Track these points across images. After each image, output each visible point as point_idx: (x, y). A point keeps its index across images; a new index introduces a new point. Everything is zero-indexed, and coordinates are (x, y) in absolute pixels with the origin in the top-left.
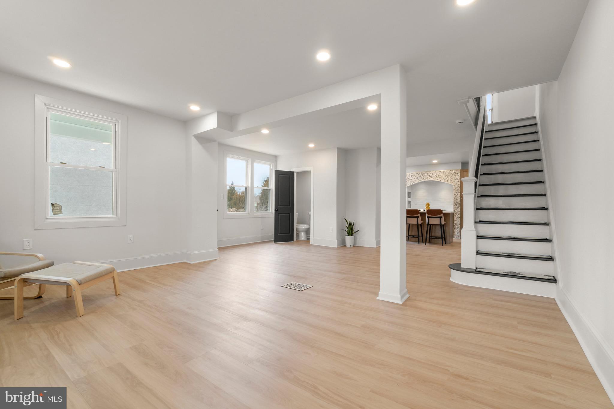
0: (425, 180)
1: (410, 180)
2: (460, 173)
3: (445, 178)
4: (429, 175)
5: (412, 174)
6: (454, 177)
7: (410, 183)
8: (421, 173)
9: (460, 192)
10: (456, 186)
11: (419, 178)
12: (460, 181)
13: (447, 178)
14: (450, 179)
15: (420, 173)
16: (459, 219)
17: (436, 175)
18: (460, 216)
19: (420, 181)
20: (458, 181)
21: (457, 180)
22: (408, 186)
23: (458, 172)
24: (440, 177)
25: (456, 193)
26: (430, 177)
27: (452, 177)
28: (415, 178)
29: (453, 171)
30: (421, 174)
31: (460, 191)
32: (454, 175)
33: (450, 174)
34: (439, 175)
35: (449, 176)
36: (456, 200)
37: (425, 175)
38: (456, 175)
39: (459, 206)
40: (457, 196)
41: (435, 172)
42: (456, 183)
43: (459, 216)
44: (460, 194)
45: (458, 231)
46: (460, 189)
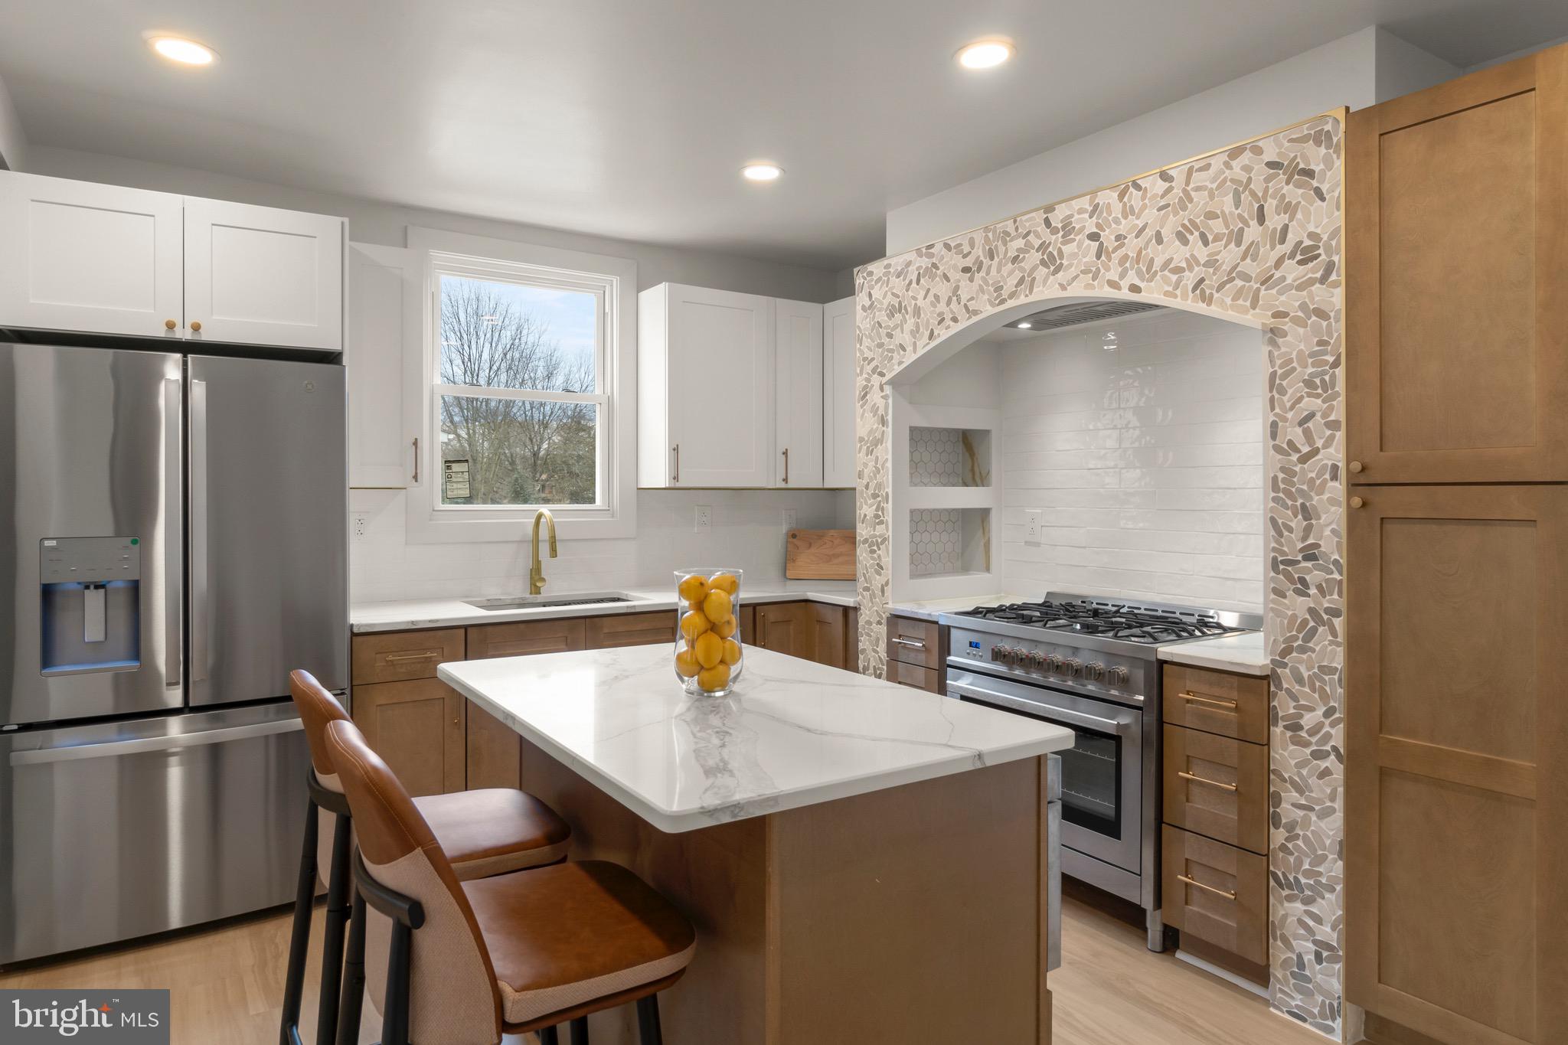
0: (1011, 303)
1: (910, 323)
2: (1340, 164)
3: (1179, 253)
4: (1043, 247)
5: (925, 262)
6: (1275, 221)
7: (910, 349)
8: (979, 238)
9: (1339, 413)
10: (1297, 340)
11: (966, 290)
12: (1339, 276)
13: (1202, 253)
14: (1229, 255)
15: (972, 244)
16: (1338, 771)
17: (1094, 237)
18: (1350, 736)
19: (975, 319)
20: (1314, 270)
21: (1307, 255)
22: (898, 369)
23: (1315, 157)
24: (1132, 245)
25: (1296, 434)
26: (1052, 262)
27: (1253, 232)
28: (943, 289)
29: (1257, 151)
30: (979, 252)
31: (1340, 404)
32: (1271, 205)
33: (1229, 199)
34: (1123, 227)
35: (1217, 226)
36: (1297, 523)
37: (1012, 254)
38: (1293, 193)
39: (1336, 599)
40: (1311, 470)
41: (1085, 203)
42: (1290, 301)
43: (1337, 736)
44: (1340, 435)
45: (1328, 933)
46: (1340, 372)
